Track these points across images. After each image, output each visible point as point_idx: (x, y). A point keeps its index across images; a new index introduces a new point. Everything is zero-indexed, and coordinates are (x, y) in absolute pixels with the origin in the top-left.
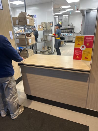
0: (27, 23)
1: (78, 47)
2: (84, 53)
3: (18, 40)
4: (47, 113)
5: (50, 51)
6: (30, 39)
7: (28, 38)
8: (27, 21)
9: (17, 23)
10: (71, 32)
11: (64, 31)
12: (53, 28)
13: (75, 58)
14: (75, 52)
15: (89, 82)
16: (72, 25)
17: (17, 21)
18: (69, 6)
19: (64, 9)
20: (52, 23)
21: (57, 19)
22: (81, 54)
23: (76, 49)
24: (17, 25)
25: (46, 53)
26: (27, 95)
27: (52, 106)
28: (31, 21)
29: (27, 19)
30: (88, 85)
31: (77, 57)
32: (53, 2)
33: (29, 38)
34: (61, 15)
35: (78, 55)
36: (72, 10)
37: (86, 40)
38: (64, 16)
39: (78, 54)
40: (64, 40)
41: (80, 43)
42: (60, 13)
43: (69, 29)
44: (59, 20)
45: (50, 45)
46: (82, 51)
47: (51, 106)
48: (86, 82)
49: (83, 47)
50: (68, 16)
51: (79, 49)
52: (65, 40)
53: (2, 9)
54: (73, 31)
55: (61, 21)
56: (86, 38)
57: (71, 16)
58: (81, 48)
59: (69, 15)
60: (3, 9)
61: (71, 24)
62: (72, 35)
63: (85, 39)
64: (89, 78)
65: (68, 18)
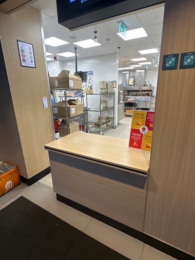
0: (70, 86)
1: (136, 128)
2: (145, 139)
3: (56, 109)
4: (80, 230)
5: (110, 123)
6: (74, 109)
7: (69, 107)
8: (70, 83)
9: (56, 86)
10: (148, 95)
11: (138, 93)
12: (116, 90)
13: (131, 145)
14: (131, 135)
15: (147, 190)
16: (150, 85)
17: (56, 82)
18: (144, 59)
19: (137, 63)
20: (115, 83)
21: (127, 76)
22: (140, 139)
23: (133, 131)
24: (56, 87)
25: (103, 126)
26: (57, 194)
27: (92, 218)
28: (77, 83)
29: (70, 81)
30: (145, 193)
31: (135, 143)
32: (119, 54)
33: (71, 106)
34: (134, 71)
35: (136, 141)
36: (150, 63)
37: (148, 118)
38: (137, 71)
39: (136, 139)
40: (134, 106)
41: (140, 122)
42: (132, 67)
43: (144, 91)
44: (130, 77)
45: (111, 115)
46: (142, 134)
47: (90, 217)
48: (142, 188)
49: (144, 129)
50: (144, 71)
51: (138, 131)
52: (138, 107)
53: (34, 66)
54: (151, 94)
55: (133, 79)
56: (150, 115)
57: (149, 72)
58: (141, 130)
59: (146, 70)
60: (35, 68)
61: (148, 84)
62: (149, 100)
63: (147, 116)
64: (146, 183)
65: (143, 74)
